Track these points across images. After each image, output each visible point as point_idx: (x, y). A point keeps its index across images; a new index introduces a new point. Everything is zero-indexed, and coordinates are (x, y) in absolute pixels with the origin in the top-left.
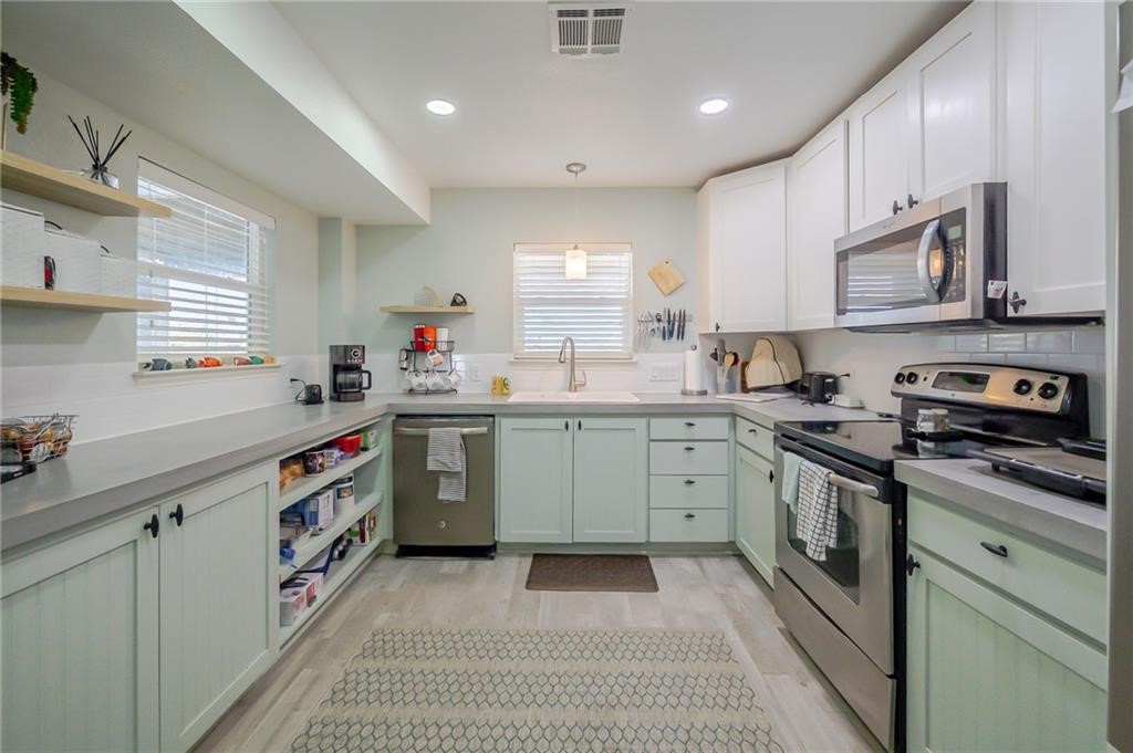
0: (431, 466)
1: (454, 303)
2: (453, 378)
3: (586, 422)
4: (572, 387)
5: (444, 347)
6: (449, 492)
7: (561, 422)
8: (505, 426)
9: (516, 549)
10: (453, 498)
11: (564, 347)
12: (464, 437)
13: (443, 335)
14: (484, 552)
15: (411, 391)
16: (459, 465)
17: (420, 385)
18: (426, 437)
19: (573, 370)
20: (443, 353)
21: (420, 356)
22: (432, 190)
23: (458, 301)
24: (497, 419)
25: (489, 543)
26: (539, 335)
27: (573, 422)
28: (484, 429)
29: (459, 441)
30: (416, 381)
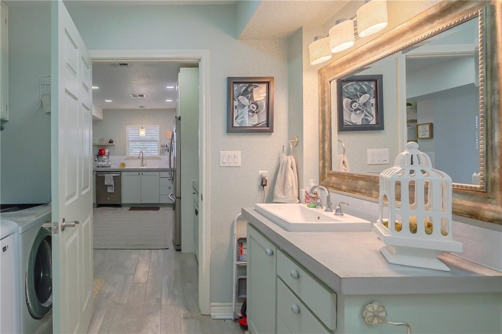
0: (106, 184)
1: (110, 142)
2: (110, 163)
3: (144, 173)
4: (143, 166)
5: (107, 154)
6: (110, 190)
7: (137, 173)
8: (124, 174)
9: (127, 205)
10: (111, 192)
11: (140, 154)
12: (114, 176)
13: (107, 151)
14: (119, 206)
15: (98, 167)
16: (112, 183)
17: (101, 165)
18: (104, 177)
19: (143, 160)
20: (107, 156)
21: (100, 157)
22: (103, 110)
23: (111, 142)
24: (122, 173)
25: (119, 203)
26: (134, 150)
27: (141, 173)
28: (119, 175)
29: (112, 178)
30: (100, 163)
